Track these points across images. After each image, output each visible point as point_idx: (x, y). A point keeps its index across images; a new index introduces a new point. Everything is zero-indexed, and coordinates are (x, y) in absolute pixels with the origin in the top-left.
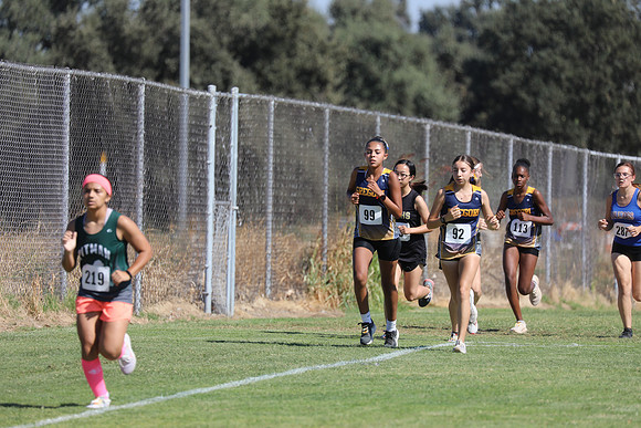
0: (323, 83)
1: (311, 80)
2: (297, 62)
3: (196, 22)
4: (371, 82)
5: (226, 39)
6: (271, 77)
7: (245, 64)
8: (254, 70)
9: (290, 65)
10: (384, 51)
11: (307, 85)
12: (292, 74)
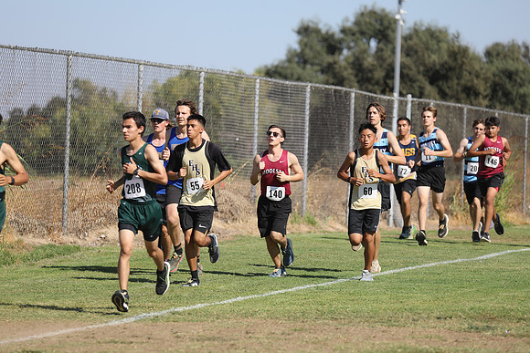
0: (477, 94)
1: (470, 93)
2: (463, 82)
3: (404, 59)
4: (507, 94)
5: (422, 69)
6: (447, 91)
7: (432, 83)
8: (437, 86)
9: (458, 84)
10: (514, 77)
11: (468, 95)
12: (460, 89)
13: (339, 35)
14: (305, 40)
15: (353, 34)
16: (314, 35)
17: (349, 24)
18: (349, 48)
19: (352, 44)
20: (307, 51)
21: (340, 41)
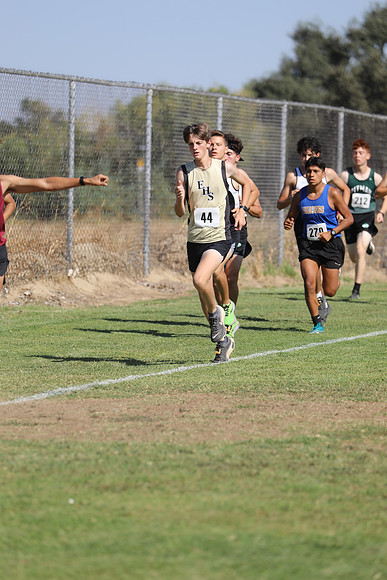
13: (345, 41)
14: (303, 47)
15: (363, 39)
16: (314, 41)
17: (357, 27)
18: (358, 56)
19: (361, 52)
20: (306, 61)
21: (347, 48)
